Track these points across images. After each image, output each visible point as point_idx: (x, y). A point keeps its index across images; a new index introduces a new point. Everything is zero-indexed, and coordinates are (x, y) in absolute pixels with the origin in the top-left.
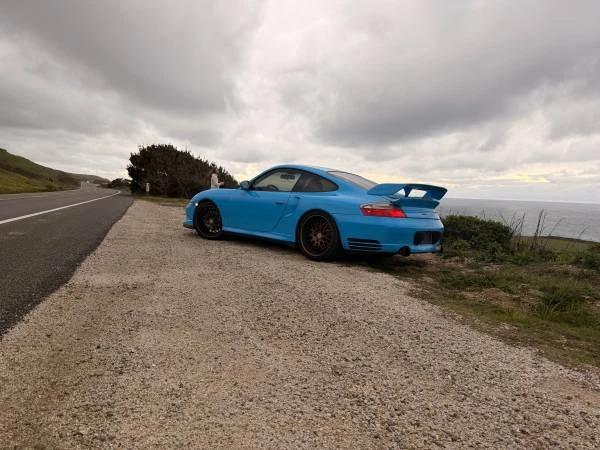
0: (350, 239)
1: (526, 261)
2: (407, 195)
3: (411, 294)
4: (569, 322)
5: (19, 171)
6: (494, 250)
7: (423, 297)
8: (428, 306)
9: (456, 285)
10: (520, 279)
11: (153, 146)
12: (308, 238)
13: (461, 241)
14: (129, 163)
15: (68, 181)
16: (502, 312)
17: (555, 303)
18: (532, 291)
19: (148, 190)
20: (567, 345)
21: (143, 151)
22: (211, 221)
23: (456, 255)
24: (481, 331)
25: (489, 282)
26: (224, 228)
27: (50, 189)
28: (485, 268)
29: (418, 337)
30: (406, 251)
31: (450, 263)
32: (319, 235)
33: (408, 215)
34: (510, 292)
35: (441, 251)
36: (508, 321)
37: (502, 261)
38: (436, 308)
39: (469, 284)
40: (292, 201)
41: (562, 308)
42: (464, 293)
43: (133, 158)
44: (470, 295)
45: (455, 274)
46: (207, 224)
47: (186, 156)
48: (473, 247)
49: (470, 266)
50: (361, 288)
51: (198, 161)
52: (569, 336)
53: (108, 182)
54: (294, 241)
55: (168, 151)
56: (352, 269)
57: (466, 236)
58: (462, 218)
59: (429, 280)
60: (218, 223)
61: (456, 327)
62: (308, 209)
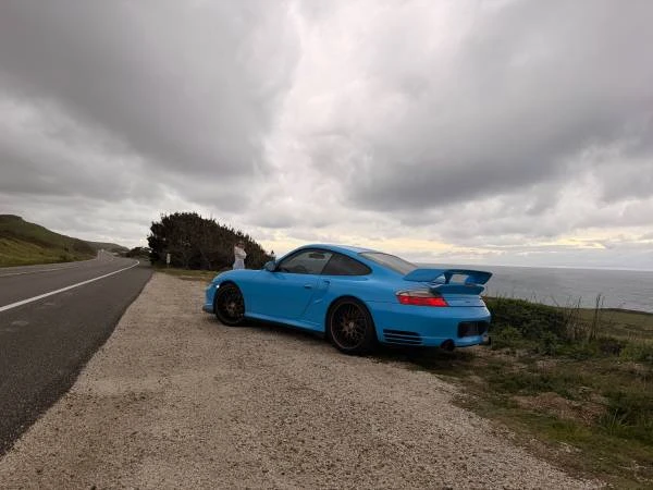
0: (385, 331)
1: (586, 355)
2: (447, 282)
3: (456, 402)
4: (640, 438)
5: (33, 240)
6: (548, 342)
7: (469, 406)
8: (476, 420)
9: (507, 387)
10: (580, 381)
11: (177, 214)
12: (338, 328)
13: (510, 329)
14: (150, 233)
15: (85, 249)
16: (562, 426)
17: (621, 412)
18: (594, 397)
19: (168, 261)
20: (641, 473)
21: (165, 220)
22: (233, 305)
23: (507, 346)
24: (538, 456)
25: (544, 384)
26: (248, 314)
27: (64, 260)
28: (540, 364)
29: (464, 467)
30: (449, 344)
31: (500, 356)
32: (352, 325)
33: (450, 303)
34: (570, 397)
35: (489, 343)
36: (569, 440)
37: (557, 354)
38: (486, 422)
39: (522, 386)
40: (322, 285)
41: (631, 420)
42: (516, 398)
43: (155, 227)
44: (523, 401)
45: (506, 372)
46: (228, 309)
47: (211, 225)
48: (524, 336)
49: (522, 360)
50: (399, 395)
51: (224, 230)
52: (641, 461)
53: (127, 250)
54: (323, 330)
55: (192, 219)
56: (389, 367)
57: (516, 323)
58: (511, 301)
59: (477, 379)
60: (241, 307)
61: (508, 450)
62: (339, 294)
